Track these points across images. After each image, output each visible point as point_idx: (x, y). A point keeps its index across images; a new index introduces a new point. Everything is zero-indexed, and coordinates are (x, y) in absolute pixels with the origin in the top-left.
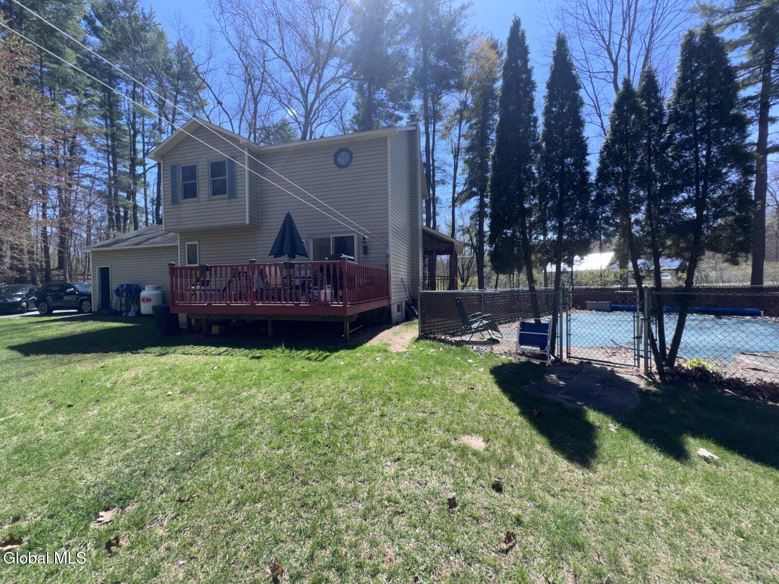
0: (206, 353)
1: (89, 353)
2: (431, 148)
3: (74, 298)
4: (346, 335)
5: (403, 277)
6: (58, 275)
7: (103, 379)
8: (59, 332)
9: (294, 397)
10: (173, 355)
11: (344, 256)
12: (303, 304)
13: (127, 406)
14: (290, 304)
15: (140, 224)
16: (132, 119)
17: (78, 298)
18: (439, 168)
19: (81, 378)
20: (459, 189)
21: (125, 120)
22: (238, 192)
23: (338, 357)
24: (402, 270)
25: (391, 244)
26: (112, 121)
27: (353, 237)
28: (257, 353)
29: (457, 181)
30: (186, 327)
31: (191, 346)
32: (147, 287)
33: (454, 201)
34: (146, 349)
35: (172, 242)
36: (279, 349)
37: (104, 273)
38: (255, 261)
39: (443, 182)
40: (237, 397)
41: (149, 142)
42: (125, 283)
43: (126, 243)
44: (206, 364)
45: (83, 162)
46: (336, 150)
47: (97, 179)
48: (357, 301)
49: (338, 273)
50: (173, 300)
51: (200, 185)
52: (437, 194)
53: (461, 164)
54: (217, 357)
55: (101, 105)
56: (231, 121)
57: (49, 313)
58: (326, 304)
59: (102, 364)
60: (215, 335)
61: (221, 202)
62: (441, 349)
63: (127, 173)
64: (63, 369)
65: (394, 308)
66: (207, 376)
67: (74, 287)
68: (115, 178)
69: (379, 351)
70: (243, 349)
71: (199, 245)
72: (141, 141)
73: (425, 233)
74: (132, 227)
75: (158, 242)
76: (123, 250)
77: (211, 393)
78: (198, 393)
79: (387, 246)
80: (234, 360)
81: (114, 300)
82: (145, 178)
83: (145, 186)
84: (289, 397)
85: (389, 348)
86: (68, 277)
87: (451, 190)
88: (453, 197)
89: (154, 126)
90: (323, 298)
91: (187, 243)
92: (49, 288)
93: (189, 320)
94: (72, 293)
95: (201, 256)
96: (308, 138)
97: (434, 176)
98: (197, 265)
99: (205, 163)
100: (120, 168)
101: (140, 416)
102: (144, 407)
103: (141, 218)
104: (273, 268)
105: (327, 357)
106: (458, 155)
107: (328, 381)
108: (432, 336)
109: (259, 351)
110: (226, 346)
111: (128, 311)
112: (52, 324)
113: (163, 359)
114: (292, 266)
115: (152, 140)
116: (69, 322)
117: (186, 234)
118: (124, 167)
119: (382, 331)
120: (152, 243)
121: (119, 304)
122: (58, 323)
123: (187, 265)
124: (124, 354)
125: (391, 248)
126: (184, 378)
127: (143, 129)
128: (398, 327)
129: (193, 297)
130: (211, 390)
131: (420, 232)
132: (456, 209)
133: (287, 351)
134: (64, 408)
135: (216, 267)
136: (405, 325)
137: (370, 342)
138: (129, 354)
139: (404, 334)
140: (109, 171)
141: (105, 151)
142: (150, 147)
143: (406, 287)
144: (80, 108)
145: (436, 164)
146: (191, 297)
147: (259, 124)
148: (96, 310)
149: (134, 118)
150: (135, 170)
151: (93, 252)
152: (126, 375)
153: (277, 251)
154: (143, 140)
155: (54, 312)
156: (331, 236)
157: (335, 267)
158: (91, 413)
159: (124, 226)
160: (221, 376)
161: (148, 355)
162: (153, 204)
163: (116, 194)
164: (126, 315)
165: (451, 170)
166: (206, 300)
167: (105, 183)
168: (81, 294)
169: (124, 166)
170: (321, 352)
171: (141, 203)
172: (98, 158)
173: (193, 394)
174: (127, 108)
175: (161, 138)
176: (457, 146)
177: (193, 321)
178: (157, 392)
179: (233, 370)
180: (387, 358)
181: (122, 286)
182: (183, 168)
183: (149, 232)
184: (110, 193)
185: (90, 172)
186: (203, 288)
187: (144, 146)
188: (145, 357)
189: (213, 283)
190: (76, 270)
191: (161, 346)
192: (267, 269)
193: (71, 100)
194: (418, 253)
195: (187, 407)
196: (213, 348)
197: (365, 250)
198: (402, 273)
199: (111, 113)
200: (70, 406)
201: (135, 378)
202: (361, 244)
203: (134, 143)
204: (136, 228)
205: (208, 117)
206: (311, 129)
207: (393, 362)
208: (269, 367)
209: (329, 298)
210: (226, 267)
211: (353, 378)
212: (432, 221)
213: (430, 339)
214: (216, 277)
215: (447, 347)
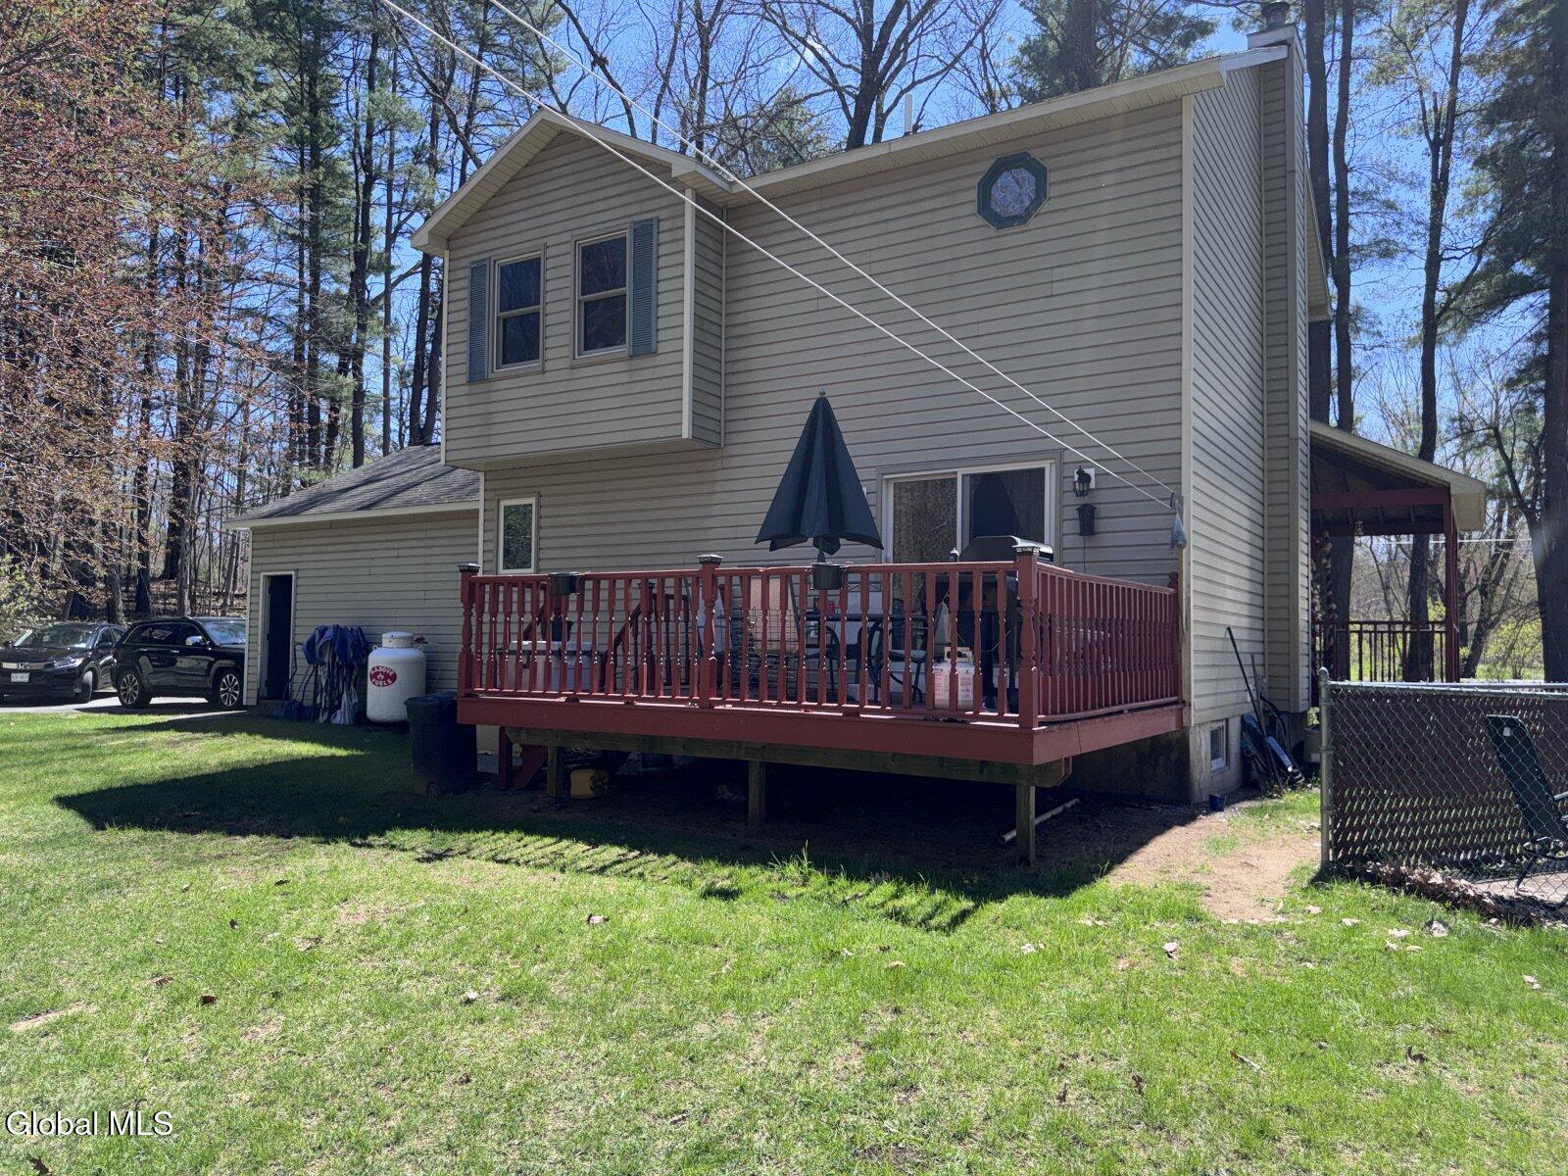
0: (560, 862)
1: (244, 834)
2: (1332, 124)
3: (202, 662)
4: (1024, 835)
5: (1232, 621)
6: (165, 596)
7: (285, 921)
8: (165, 763)
9: (877, 1067)
10: (466, 863)
11: (1021, 543)
12: (873, 713)
13: (356, 1025)
14: (829, 711)
15: (368, 445)
16: (363, 139)
17: (211, 664)
18: (1367, 197)
19: (231, 915)
20: (1452, 273)
21: (345, 147)
22: (662, 336)
23: (1007, 923)
24: (1230, 594)
25: (1190, 495)
26: (316, 151)
27: (1039, 473)
28: (721, 875)
29: (1446, 239)
30: (494, 769)
31: (515, 835)
32: (387, 639)
33: (1432, 320)
34: (389, 834)
35: (460, 500)
36: (792, 869)
37: (280, 590)
38: (717, 562)
39: (1386, 251)
40: (680, 1038)
41: (403, 202)
42: (330, 623)
43: (337, 505)
44: (566, 902)
45: (238, 274)
46: (987, 165)
47: (270, 320)
48: (1068, 708)
49: (1002, 607)
50: (469, 684)
51: (549, 320)
52: (1355, 297)
53: (1462, 172)
54: (596, 879)
55: (290, 111)
56: (628, 111)
57: (141, 706)
58: (954, 716)
59: (279, 876)
60: (579, 800)
61: (609, 367)
62: (1439, 931)
63: (343, 297)
64: (182, 878)
65: (1200, 744)
66: (575, 948)
67: (203, 633)
68: (313, 313)
69: (1167, 915)
70: (672, 858)
71: (539, 507)
72: (384, 200)
73: (1319, 449)
74: (348, 457)
75: (424, 500)
76: (331, 525)
77: (592, 1009)
78: (554, 1005)
79: (1175, 503)
80: (648, 892)
81: (302, 675)
82: (387, 308)
83: (387, 330)
84: (855, 1062)
85: (1204, 906)
86: (187, 603)
87: (1421, 278)
88: (1429, 304)
89: (417, 154)
90: (942, 695)
91: (504, 503)
92: (146, 634)
93: (505, 746)
94: (197, 650)
95: (543, 543)
96: (868, 139)
97: (1344, 227)
98: (529, 572)
99: (568, 248)
100: (328, 287)
101: (394, 1065)
102: (403, 1034)
103: (374, 428)
104: (775, 585)
105: (963, 915)
106: (1449, 137)
107: (992, 1020)
108: (1386, 869)
109: (726, 871)
110: (620, 844)
111: (333, 708)
112: (152, 736)
113: (440, 872)
114: (838, 578)
115: (411, 195)
116: (188, 735)
117: (502, 474)
118: (336, 281)
119: (1161, 832)
120: (407, 504)
121: (311, 687)
122: (164, 735)
123: (504, 573)
124: (331, 847)
125: (1191, 509)
126: (504, 943)
127: (391, 165)
128: (1219, 818)
129: (526, 673)
130: (590, 999)
131: (1303, 448)
132: (1441, 353)
133: (819, 879)
134: (192, 1003)
135: (597, 580)
136: (1252, 812)
137: (1120, 871)
138: (344, 845)
139: (1254, 850)
140: (301, 295)
141: (293, 237)
142: (404, 215)
143: (1246, 660)
144: (241, 122)
145: (1353, 183)
146: (519, 675)
147: (714, 111)
148: (253, 702)
149: (369, 136)
150: (365, 287)
151: (255, 531)
152: (344, 917)
153: (782, 529)
154: (390, 197)
155: (155, 701)
156: (961, 472)
157: (990, 585)
158: (263, 1035)
159: (328, 453)
160: (616, 953)
161: (397, 855)
162: (404, 385)
163: (314, 360)
164: (328, 721)
165: (1420, 202)
166: (562, 686)
167: (289, 330)
168: (219, 653)
169: (337, 279)
170: (939, 896)
171: (374, 385)
172: (277, 261)
173: (542, 1009)
174: (353, 112)
175: (434, 186)
176: (1443, 105)
177: (517, 748)
178: (434, 987)
179: (652, 934)
180: (1206, 945)
181: (323, 631)
182: (503, 269)
183: (399, 469)
184: (299, 357)
185: (257, 302)
186: (556, 645)
187: (390, 215)
188: (389, 861)
189: (587, 628)
190: (207, 584)
191: (430, 828)
192: (756, 585)
193: (221, 107)
194: (1291, 528)
195: (528, 1052)
196: (581, 847)
197: (1088, 520)
198: (1230, 607)
199: (316, 128)
200: (207, 1000)
201: (370, 930)
202: (1071, 499)
203: (366, 207)
204: (358, 461)
205: (563, 108)
206: (879, 107)
207: (1236, 964)
208: (766, 931)
209: (966, 694)
210: (629, 579)
211: (1083, 1017)
212: (1334, 400)
213: (1374, 880)
214: (596, 610)
215: (1462, 921)
